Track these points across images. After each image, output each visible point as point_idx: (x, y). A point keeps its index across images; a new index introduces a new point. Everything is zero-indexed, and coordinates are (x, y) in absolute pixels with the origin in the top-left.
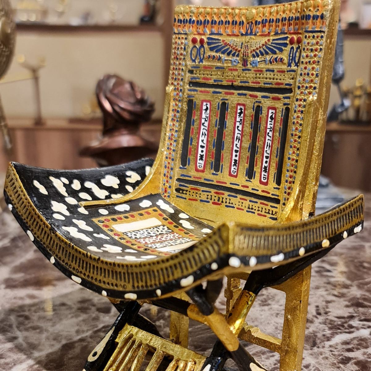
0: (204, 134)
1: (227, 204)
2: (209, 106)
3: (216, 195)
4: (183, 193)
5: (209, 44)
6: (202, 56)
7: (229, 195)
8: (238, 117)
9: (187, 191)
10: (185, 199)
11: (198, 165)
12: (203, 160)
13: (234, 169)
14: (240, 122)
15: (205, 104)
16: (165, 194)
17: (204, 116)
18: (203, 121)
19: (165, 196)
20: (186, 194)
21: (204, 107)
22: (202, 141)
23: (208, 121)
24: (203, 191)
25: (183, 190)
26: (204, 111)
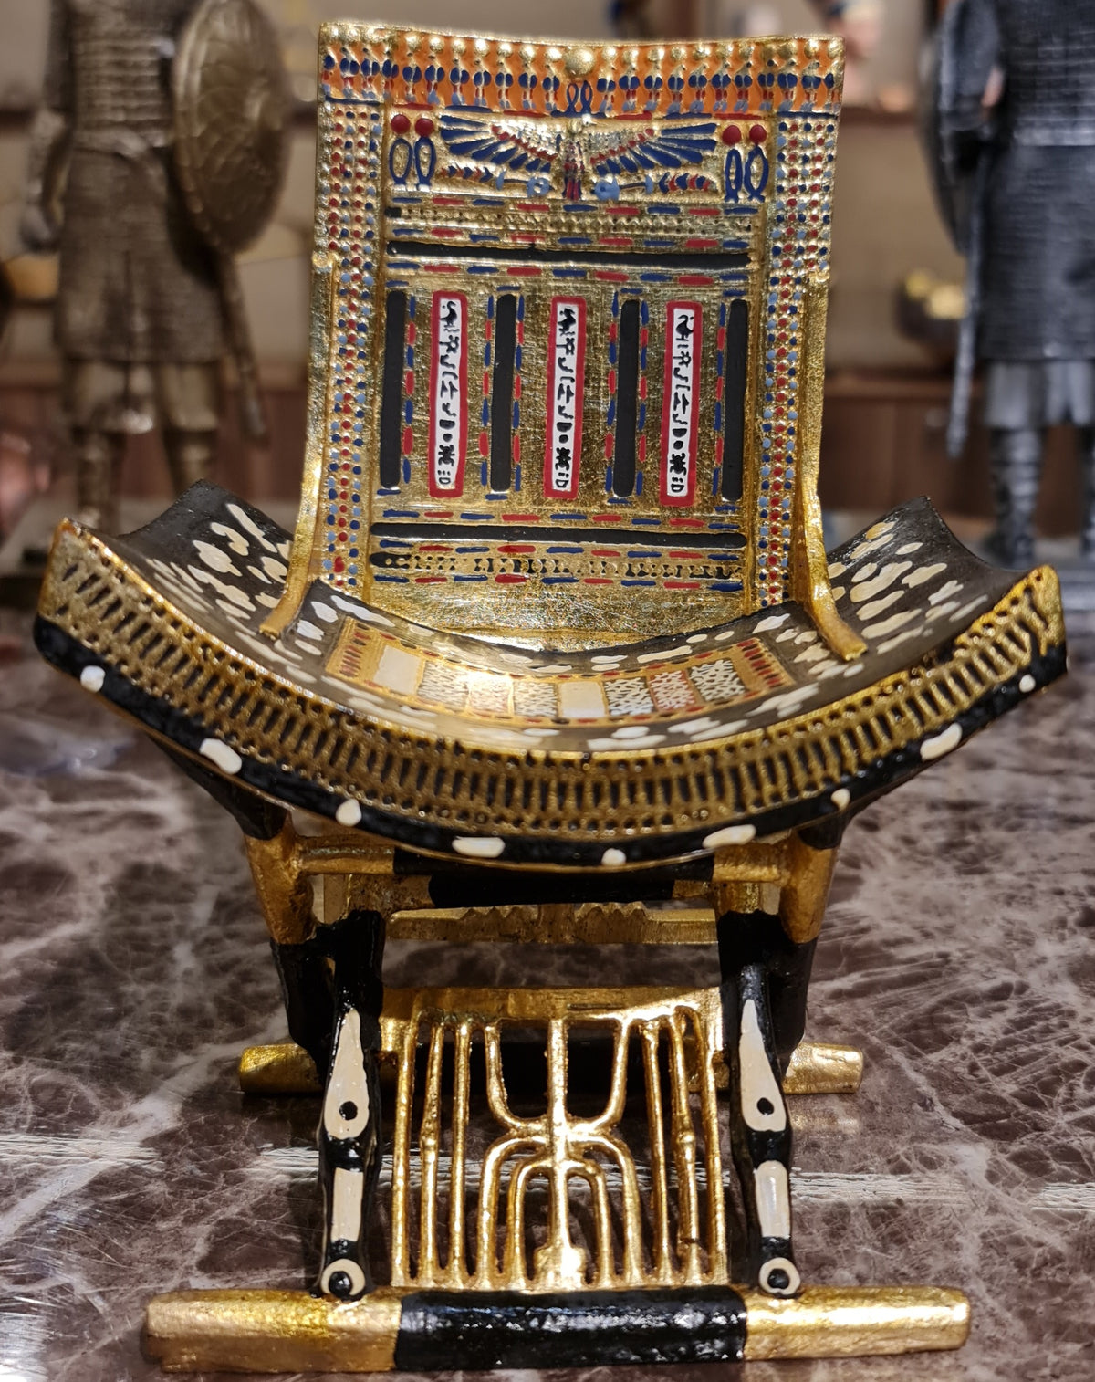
0: (448, 387)
1: (551, 574)
2: (457, 308)
3: (505, 555)
4: (397, 566)
5: (446, 134)
6: (425, 170)
7: (551, 550)
8: (559, 333)
9: (407, 557)
10: (405, 580)
11: (437, 477)
12: (452, 461)
13: (561, 474)
14: (566, 346)
15: (444, 302)
16: (339, 577)
17: (444, 336)
18: (442, 350)
19: (340, 583)
20: (406, 566)
21: (444, 313)
22: (445, 407)
23: (459, 350)
24: (461, 550)
25: (395, 557)
26: (443, 324)
